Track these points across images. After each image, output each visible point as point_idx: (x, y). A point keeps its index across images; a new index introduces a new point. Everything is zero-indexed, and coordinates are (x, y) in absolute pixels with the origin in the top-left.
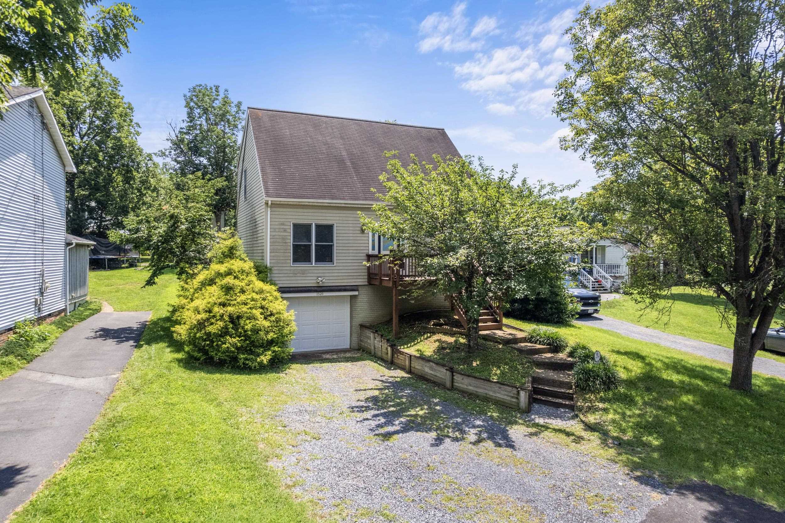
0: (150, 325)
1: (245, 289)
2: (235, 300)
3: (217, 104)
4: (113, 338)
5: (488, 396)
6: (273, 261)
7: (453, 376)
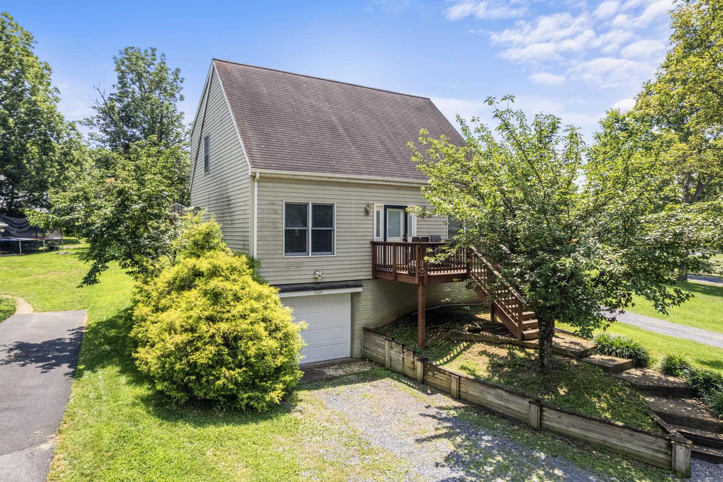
0: (88, 333)
1: (240, 295)
2: (228, 311)
3: (152, 69)
4: (37, 361)
5: (607, 444)
6: (260, 252)
7: (542, 411)
